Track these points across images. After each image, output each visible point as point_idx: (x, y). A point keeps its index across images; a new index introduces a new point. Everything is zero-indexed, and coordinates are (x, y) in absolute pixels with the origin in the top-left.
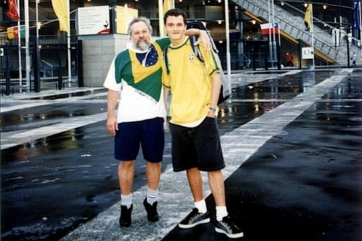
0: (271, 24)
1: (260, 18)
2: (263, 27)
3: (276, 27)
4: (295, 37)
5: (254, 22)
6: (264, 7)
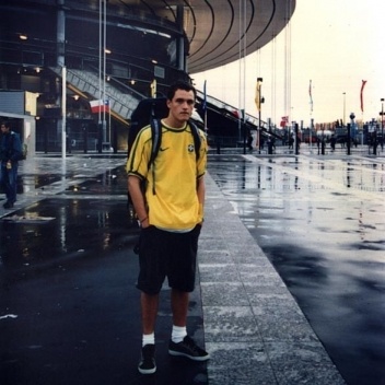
0: (101, 101)
1: (85, 93)
2: (93, 104)
3: (107, 104)
4: (124, 116)
5: (76, 97)
6: (90, 81)
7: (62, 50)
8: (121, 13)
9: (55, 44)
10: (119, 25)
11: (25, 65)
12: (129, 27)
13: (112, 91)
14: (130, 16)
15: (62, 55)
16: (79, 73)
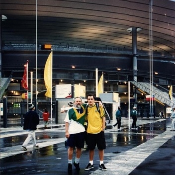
0: (151, 95)
1: (145, 92)
2: (147, 97)
3: (154, 97)
4: (163, 102)
5: (142, 94)
6: (148, 87)
7: (135, 74)
8: (163, 55)
9: (133, 71)
10: (162, 61)
11: (120, 81)
12: (167, 61)
13: (158, 91)
14: (167, 57)
15: (136, 76)
16: (143, 83)
